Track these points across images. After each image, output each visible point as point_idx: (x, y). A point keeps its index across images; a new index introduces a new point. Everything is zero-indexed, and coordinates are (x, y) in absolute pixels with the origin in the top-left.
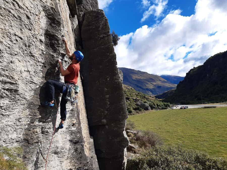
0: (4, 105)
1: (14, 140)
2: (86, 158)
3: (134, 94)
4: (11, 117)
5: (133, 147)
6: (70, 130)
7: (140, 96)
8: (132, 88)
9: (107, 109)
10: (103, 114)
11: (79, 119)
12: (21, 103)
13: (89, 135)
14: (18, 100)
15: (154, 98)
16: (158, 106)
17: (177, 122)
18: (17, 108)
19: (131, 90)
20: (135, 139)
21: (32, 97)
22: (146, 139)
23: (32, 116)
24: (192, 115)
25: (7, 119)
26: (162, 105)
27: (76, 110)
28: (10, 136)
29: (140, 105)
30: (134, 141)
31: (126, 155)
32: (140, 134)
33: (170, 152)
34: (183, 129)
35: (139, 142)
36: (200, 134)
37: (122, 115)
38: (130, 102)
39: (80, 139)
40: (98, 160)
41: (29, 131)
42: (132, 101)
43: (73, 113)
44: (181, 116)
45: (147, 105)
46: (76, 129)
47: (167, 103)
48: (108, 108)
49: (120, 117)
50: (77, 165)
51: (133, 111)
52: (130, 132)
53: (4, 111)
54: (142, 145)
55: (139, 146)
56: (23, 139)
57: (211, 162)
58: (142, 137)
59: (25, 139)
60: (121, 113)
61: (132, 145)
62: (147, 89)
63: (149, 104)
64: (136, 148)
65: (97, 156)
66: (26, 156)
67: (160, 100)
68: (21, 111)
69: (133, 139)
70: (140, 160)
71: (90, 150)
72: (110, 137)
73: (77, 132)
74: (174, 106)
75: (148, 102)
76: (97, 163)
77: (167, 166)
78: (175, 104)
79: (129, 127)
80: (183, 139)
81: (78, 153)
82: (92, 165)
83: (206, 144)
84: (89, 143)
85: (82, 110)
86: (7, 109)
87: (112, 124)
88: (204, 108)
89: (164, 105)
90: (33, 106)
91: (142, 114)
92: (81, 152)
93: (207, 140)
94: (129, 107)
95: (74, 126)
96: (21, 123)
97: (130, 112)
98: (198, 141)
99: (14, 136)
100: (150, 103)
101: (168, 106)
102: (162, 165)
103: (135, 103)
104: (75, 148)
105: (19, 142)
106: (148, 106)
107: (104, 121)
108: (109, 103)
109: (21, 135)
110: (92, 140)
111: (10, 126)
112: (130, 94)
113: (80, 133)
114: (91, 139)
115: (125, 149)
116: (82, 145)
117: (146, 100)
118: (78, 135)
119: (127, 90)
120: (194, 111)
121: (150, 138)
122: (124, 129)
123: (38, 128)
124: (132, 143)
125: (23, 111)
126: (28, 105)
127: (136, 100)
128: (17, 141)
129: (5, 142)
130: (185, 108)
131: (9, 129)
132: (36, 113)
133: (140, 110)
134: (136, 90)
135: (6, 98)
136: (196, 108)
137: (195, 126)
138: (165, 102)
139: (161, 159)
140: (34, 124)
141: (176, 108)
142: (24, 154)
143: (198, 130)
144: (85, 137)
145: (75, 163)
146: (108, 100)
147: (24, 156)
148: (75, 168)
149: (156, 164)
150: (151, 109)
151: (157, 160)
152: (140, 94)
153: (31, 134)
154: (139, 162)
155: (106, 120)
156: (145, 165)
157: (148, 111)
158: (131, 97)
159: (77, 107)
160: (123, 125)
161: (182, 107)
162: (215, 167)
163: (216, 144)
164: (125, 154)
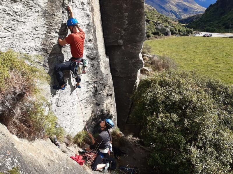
0: (18, 11)
1: (33, 48)
2: (102, 74)
3: (156, 16)
4: (27, 24)
5: (147, 70)
6: (87, 46)
7: (162, 19)
8: (154, 8)
9: (124, 29)
10: (120, 34)
11: (95, 36)
12: (35, 10)
13: (105, 54)
14: (32, 6)
15: (177, 23)
16: (180, 32)
17: (196, 51)
18: (32, 15)
19: (153, 11)
20: (150, 63)
21: (46, 4)
22: (161, 64)
23: (48, 26)
24: (214, 44)
25: (23, 27)
26: (184, 31)
27: (92, 25)
28: (29, 44)
29: (160, 29)
30: (148, 64)
31: (140, 76)
32: (156, 58)
33: (183, 76)
34: (201, 58)
35: (153, 66)
36: (218, 64)
37: (140, 37)
38: (150, 25)
39: (96, 56)
40: (112, 77)
41: (47, 41)
42: (152, 24)
43: (89, 28)
44: (202, 44)
45: (168, 29)
46: (92, 45)
47: (190, 29)
48: (126, 28)
49: (138, 38)
50: (94, 79)
51: (152, 35)
52: (146, 56)
53: (18, 17)
54: (156, 69)
55: (153, 69)
56: (42, 49)
57: (222, 88)
58: (157, 61)
59: (43, 49)
60: (140, 35)
61: (146, 68)
62: (172, 11)
63: (170, 29)
64: (150, 71)
65: (112, 75)
66: (46, 65)
67: (183, 26)
68: (36, 19)
69: (147, 62)
70: (152, 80)
71: (105, 68)
72: (125, 58)
73: (94, 49)
74: (197, 32)
75: (170, 26)
76: (111, 81)
77: (178, 87)
78: (199, 31)
79: (145, 50)
80: (198, 67)
81: (95, 68)
82: (107, 81)
83: (221, 74)
84: (105, 62)
85: (98, 27)
86: (21, 15)
87: (129, 46)
88: (229, 38)
89: (187, 31)
90: (48, 15)
91: (161, 39)
92: (97, 68)
93: (223, 70)
94: (148, 31)
95: (91, 42)
96: (38, 32)
97: (148, 36)
98: (213, 70)
99: (32, 44)
100: (172, 27)
101: (190, 32)
102: (173, 86)
103: (155, 27)
104: (92, 64)
105: (38, 51)
106: (169, 31)
107: (121, 42)
108: (127, 22)
109: (40, 45)
110: (108, 60)
111: (27, 34)
112: (151, 16)
113: (96, 49)
114: (106, 58)
115: (139, 71)
116: (98, 62)
117: (167, 24)
118: (95, 52)
119: (148, 11)
120: (218, 40)
121: (165, 63)
122: (140, 52)
123: (55, 39)
124: (146, 66)
125: (38, 19)
126: (43, 13)
127: (156, 23)
128: (36, 50)
129: (24, 49)
130: (208, 36)
131: (27, 37)
132: (52, 23)
133: (159, 35)
134: (158, 12)
135: (19, 2)
136: (220, 37)
137: (215, 55)
138: (187, 28)
139: (173, 80)
140: (51, 35)
141: (199, 35)
142: (44, 63)
143: (216, 60)
144: (101, 55)
145: (92, 77)
146: (126, 19)
147: (44, 65)
148: (92, 81)
149: (168, 84)
150: (171, 35)
151: (169, 81)
152: (162, 16)
153: (49, 44)
154: (152, 82)
155: (123, 41)
156: (157, 85)
157: (168, 36)
158: (151, 20)
159: (93, 22)
160: (139, 47)
161: (206, 34)
162: (225, 93)
163: (231, 75)
164: (138, 75)
